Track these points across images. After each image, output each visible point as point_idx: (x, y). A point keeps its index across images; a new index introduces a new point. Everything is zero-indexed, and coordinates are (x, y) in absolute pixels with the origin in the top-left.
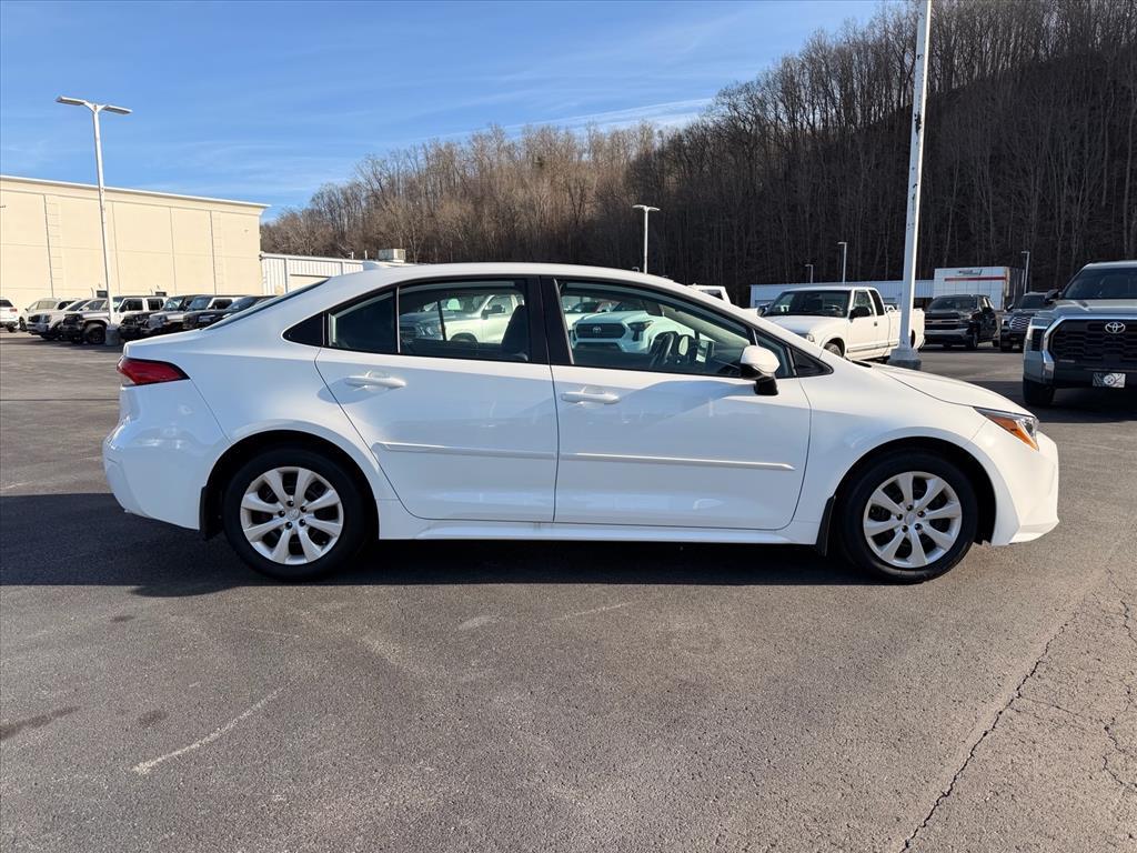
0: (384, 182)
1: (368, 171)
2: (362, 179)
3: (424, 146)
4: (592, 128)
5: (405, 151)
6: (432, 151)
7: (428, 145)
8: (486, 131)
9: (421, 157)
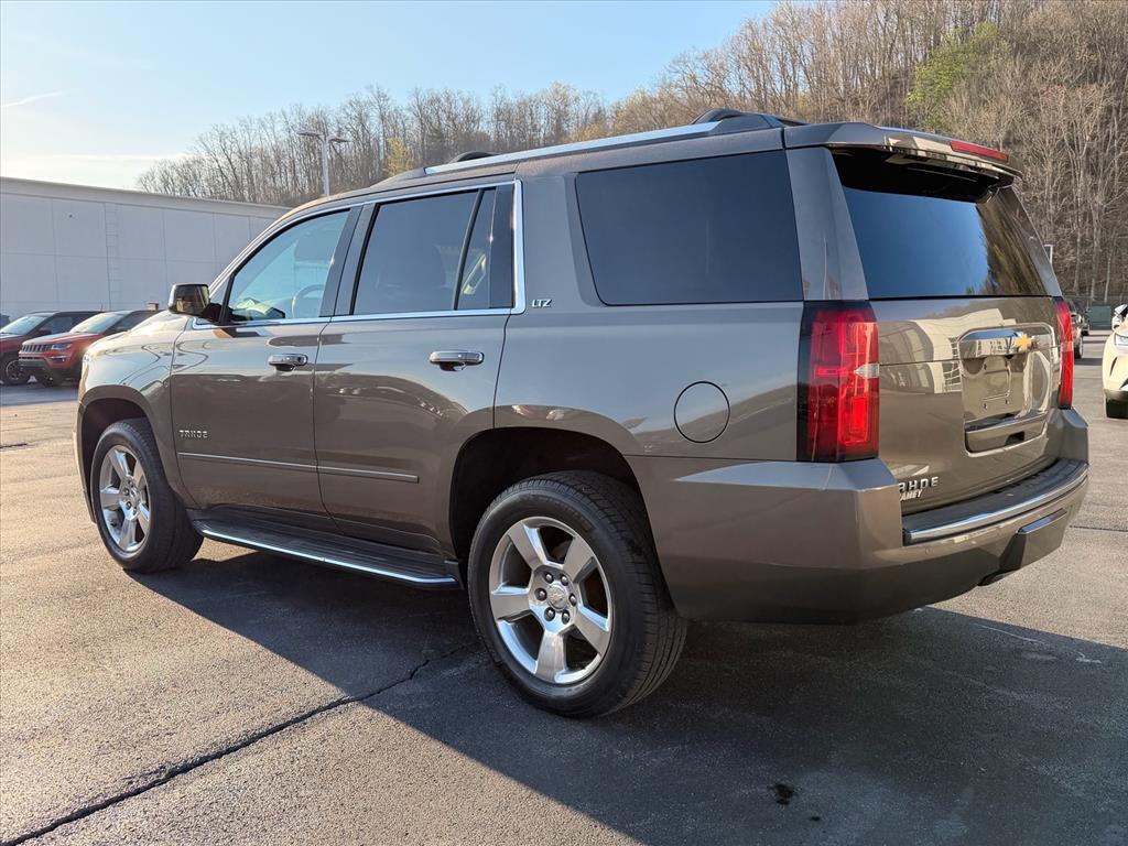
0: (234, 158)
1: (215, 144)
2: (204, 155)
3: (284, 114)
4: (499, 94)
5: (259, 119)
6: (293, 120)
7: (288, 111)
8: (366, 96)
9: (279, 127)
